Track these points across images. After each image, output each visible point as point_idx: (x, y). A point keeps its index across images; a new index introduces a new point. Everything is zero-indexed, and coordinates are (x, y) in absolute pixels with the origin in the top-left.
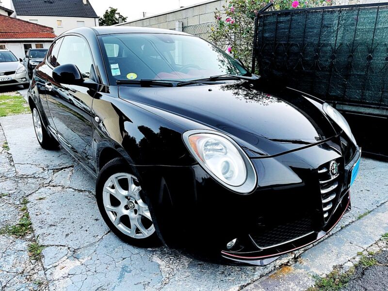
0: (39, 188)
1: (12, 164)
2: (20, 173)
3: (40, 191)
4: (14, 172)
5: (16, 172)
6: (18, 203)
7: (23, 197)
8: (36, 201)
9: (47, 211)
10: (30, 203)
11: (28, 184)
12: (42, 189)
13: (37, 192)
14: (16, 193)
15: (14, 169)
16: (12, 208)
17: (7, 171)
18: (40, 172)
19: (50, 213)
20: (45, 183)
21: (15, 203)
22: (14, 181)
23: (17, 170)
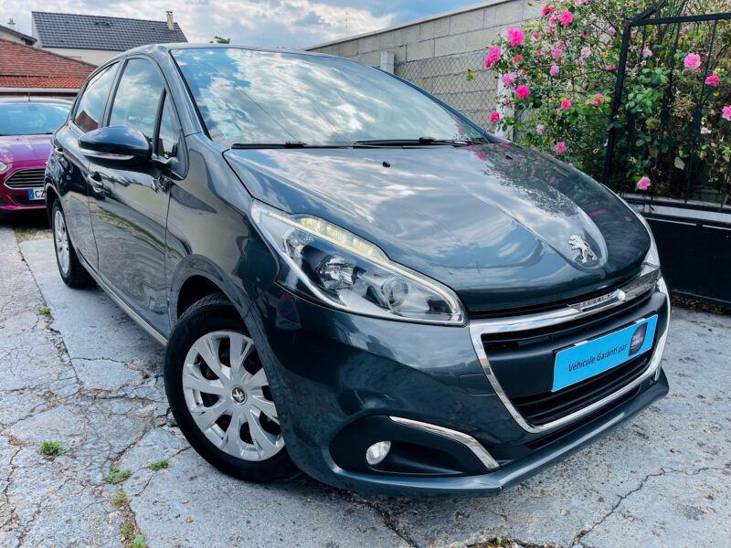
0: (145, 432)
1: (65, 356)
2: (88, 385)
3: (147, 439)
4: (74, 380)
5: (78, 381)
6: (99, 478)
7: (109, 459)
8: (147, 475)
9: (184, 510)
10: (130, 480)
11: (114, 418)
12: (154, 433)
13: (141, 443)
14: (88, 446)
15: (71, 373)
16: (86, 499)
17: (55, 376)
18: (138, 382)
19: (193, 516)
20: (156, 414)
21: (93, 480)
22: (77, 410)
23: (79, 376)
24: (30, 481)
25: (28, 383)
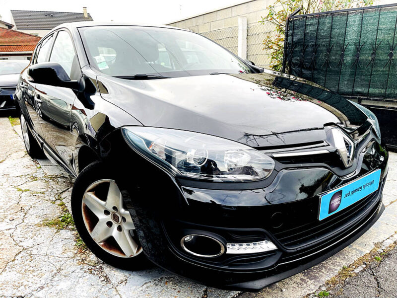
0: (71, 186)
1: (38, 166)
2: (49, 174)
4: (42, 172)
6: (54, 199)
7: (57, 194)
10: (65, 199)
11: (59, 183)
17: (34, 172)
21: (51, 199)
22: (45, 181)
23: (45, 171)
24: (27, 200)
25: (24, 174)
